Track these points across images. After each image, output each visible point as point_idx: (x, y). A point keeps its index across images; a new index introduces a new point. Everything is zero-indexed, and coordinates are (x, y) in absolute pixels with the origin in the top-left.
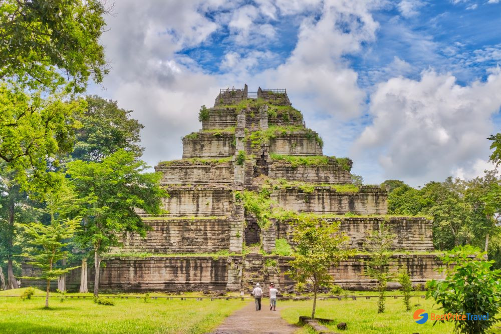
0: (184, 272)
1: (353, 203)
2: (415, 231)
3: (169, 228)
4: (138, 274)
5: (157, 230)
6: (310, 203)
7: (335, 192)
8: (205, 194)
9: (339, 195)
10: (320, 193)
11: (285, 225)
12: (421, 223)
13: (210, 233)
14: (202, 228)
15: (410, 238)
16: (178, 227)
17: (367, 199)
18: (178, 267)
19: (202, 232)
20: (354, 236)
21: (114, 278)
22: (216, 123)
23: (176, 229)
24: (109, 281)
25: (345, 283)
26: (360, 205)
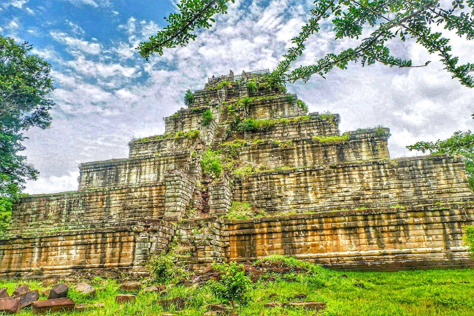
0: (99, 250)
1: (343, 154)
2: (438, 175)
3: (109, 197)
4: (43, 257)
5: (97, 201)
6: (288, 158)
7: (318, 143)
8: (167, 160)
9: (323, 146)
10: (299, 146)
11: (249, 182)
12: (447, 162)
13: (156, 199)
14: (147, 194)
15: (432, 186)
16: (120, 195)
17: (360, 147)
18: (91, 244)
19: (147, 199)
20: (345, 189)
21: (15, 263)
22: (201, 103)
23: (118, 198)
24: (8, 267)
25: (336, 259)
26: (352, 155)
